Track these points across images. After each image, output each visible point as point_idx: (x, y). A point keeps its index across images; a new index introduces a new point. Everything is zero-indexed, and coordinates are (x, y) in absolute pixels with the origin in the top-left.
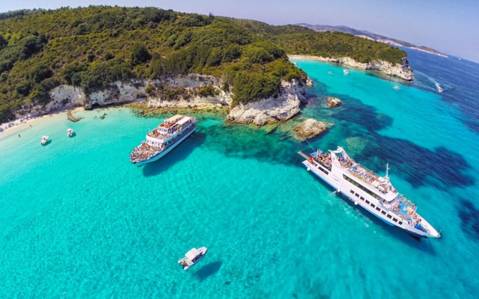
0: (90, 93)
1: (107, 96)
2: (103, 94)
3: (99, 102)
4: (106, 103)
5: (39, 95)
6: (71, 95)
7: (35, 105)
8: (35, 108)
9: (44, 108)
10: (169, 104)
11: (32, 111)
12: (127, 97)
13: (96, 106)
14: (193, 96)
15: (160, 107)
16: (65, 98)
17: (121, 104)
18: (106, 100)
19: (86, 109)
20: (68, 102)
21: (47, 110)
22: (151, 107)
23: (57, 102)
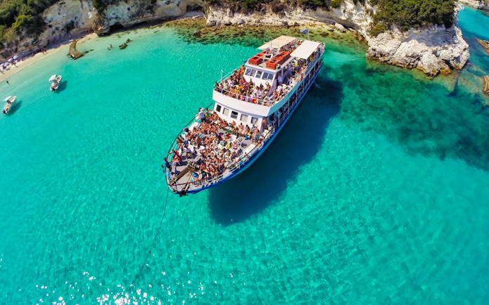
0: (105, 7)
1: (134, 10)
2: (127, 6)
3: (121, 21)
4: (133, 22)
5: (26, 21)
6: (78, 15)
7: (21, 39)
8: (22, 43)
9: (36, 41)
10: (246, 18)
11: (19, 49)
12: (170, 9)
13: (116, 28)
14: (291, 7)
15: (230, 24)
16: (69, 20)
17: (159, 22)
18: (132, 17)
19: (100, 35)
20: (73, 27)
21: (41, 44)
22: (214, 24)
23: (57, 29)
